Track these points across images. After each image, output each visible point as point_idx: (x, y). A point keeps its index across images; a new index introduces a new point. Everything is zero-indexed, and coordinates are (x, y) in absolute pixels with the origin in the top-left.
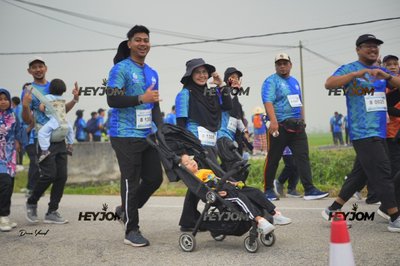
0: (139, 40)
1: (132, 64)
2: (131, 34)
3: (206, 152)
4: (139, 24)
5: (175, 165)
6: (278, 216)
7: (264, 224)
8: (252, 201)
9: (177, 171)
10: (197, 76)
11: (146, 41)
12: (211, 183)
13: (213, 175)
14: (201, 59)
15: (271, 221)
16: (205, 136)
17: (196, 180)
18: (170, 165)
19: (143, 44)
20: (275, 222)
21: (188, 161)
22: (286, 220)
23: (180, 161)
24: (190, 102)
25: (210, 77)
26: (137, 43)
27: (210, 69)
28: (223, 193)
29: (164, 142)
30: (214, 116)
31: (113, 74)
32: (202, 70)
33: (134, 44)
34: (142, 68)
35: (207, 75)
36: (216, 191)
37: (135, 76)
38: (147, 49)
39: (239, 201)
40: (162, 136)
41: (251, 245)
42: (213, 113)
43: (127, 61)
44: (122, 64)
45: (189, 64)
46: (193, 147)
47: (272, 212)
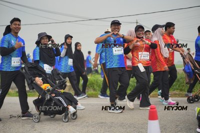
0: (16, 25)
1: (12, 36)
2: (12, 22)
3: (48, 76)
4: (16, 17)
5: (32, 82)
6: (79, 106)
7: (71, 109)
8: (67, 99)
9: (33, 85)
10: (43, 41)
11: (19, 25)
12: (49, 90)
13: (50, 87)
14: (45, 33)
15: (75, 108)
16: (47, 68)
17: (41, 89)
18: (30, 82)
19: (17, 26)
20: (77, 108)
21: (39, 80)
22: (83, 107)
23: (35, 80)
24: (40, 53)
25: (49, 41)
26: (14, 26)
27: (49, 37)
28: (54, 95)
29: (27, 71)
30: (51, 59)
31: (3, 41)
32: (45, 38)
33: (13, 26)
34: (17, 38)
35: (48, 40)
36: (50, 94)
37: (13, 42)
38: (19, 29)
39: (61, 99)
40: (26, 68)
41: (65, 119)
42: (52, 57)
43: (10, 34)
44: (7, 36)
45: (39, 35)
46: (42, 73)
47: (77, 104)
